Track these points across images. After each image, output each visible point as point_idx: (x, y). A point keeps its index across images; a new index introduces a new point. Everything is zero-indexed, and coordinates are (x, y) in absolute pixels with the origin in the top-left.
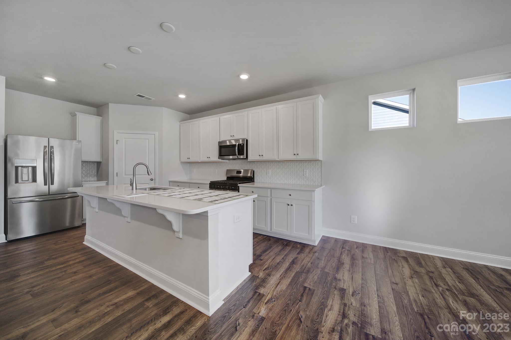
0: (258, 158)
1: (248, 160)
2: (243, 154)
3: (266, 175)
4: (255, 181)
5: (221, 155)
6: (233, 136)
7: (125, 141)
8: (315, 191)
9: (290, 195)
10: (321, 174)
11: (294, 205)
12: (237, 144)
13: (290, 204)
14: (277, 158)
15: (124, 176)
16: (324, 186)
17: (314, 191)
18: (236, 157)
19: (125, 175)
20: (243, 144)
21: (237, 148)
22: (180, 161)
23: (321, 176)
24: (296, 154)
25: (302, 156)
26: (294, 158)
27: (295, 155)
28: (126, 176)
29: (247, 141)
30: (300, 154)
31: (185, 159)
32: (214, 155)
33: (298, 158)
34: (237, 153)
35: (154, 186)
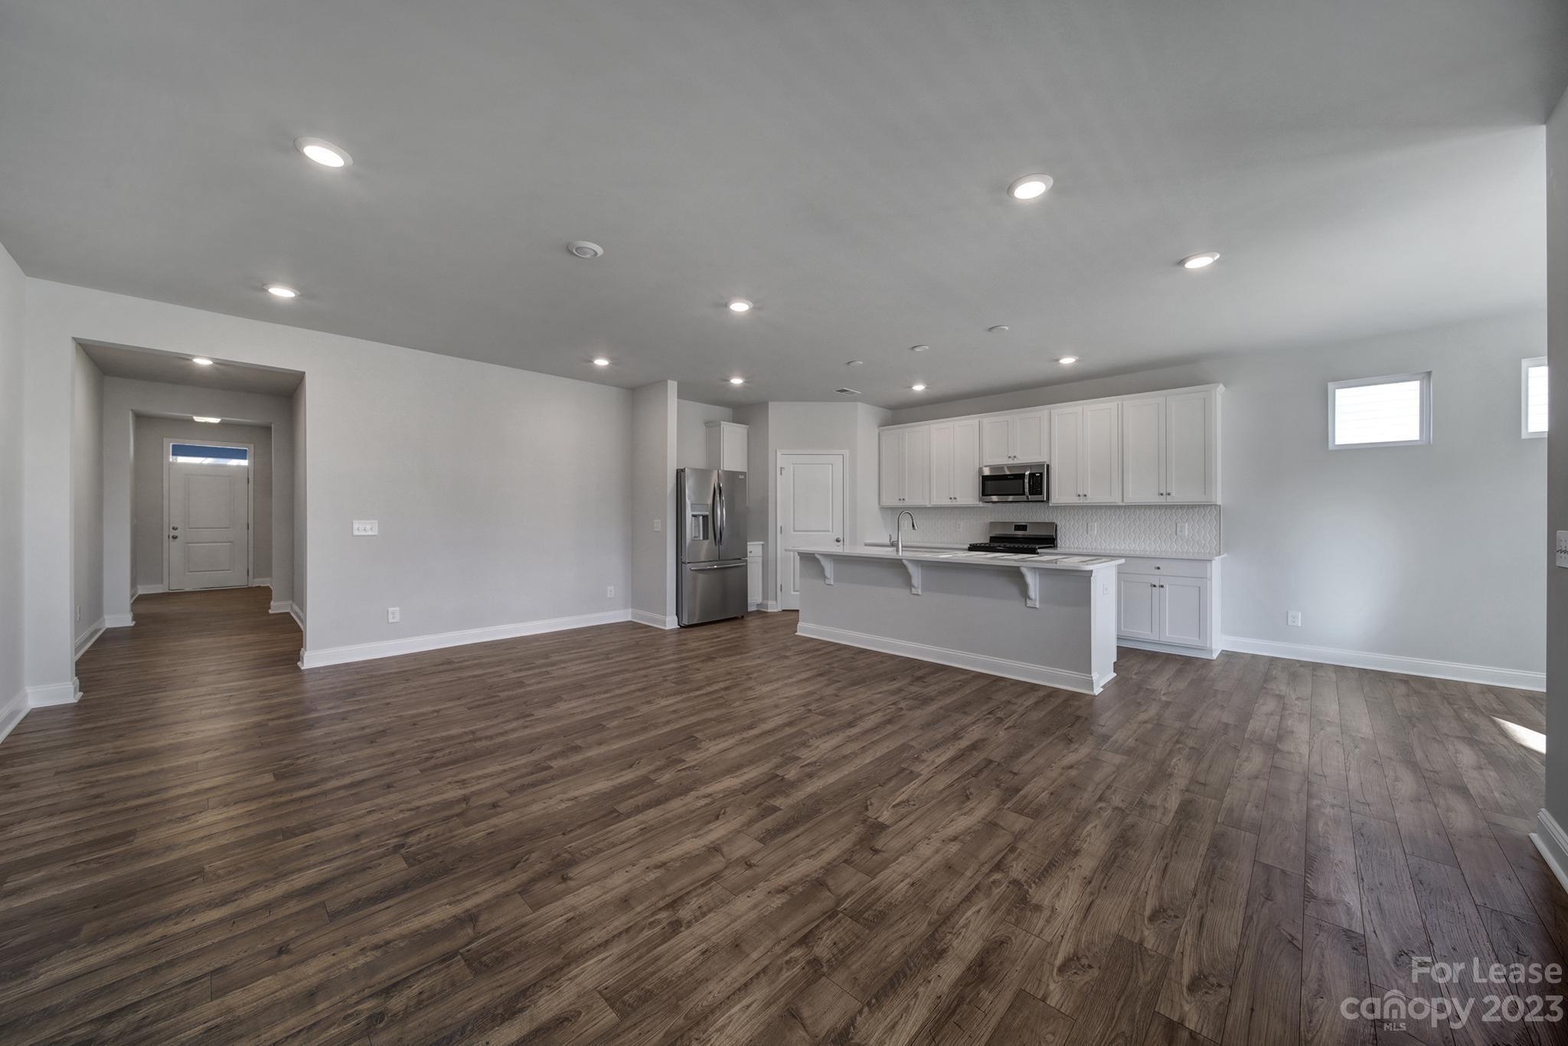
0: (1074, 500)
1: (1050, 505)
2: (1041, 493)
3: (1085, 532)
4: (1059, 545)
5: (986, 493)
6: (1015, 457)
7: (794, 469)
8: (1213, 562)
9: (1158, 568)
10: (1218, 529)
11: (1167, 587)
12: (1027, 473)
13: (1157, 585)
14: (1120, 499)
15: (792, 532)
16: (1225, 555)
17: (1211, 560)
18: (1024, 498)
19: (794, 531)
20: (1041, 474)
21: (1027, 481)
22: (879, 504)
23: (1218, 535)
24: (1164, 494)
25: (1177, 497)
26: (1161, 500)
27: (1162, 494)
28: (796, 533)
29: (1048, 466)
30: (1173, 494)
31: (890, 501)
32: (968, 493)
33: (1170, 500)
34: (1027, 490)
35: (841, 551)
